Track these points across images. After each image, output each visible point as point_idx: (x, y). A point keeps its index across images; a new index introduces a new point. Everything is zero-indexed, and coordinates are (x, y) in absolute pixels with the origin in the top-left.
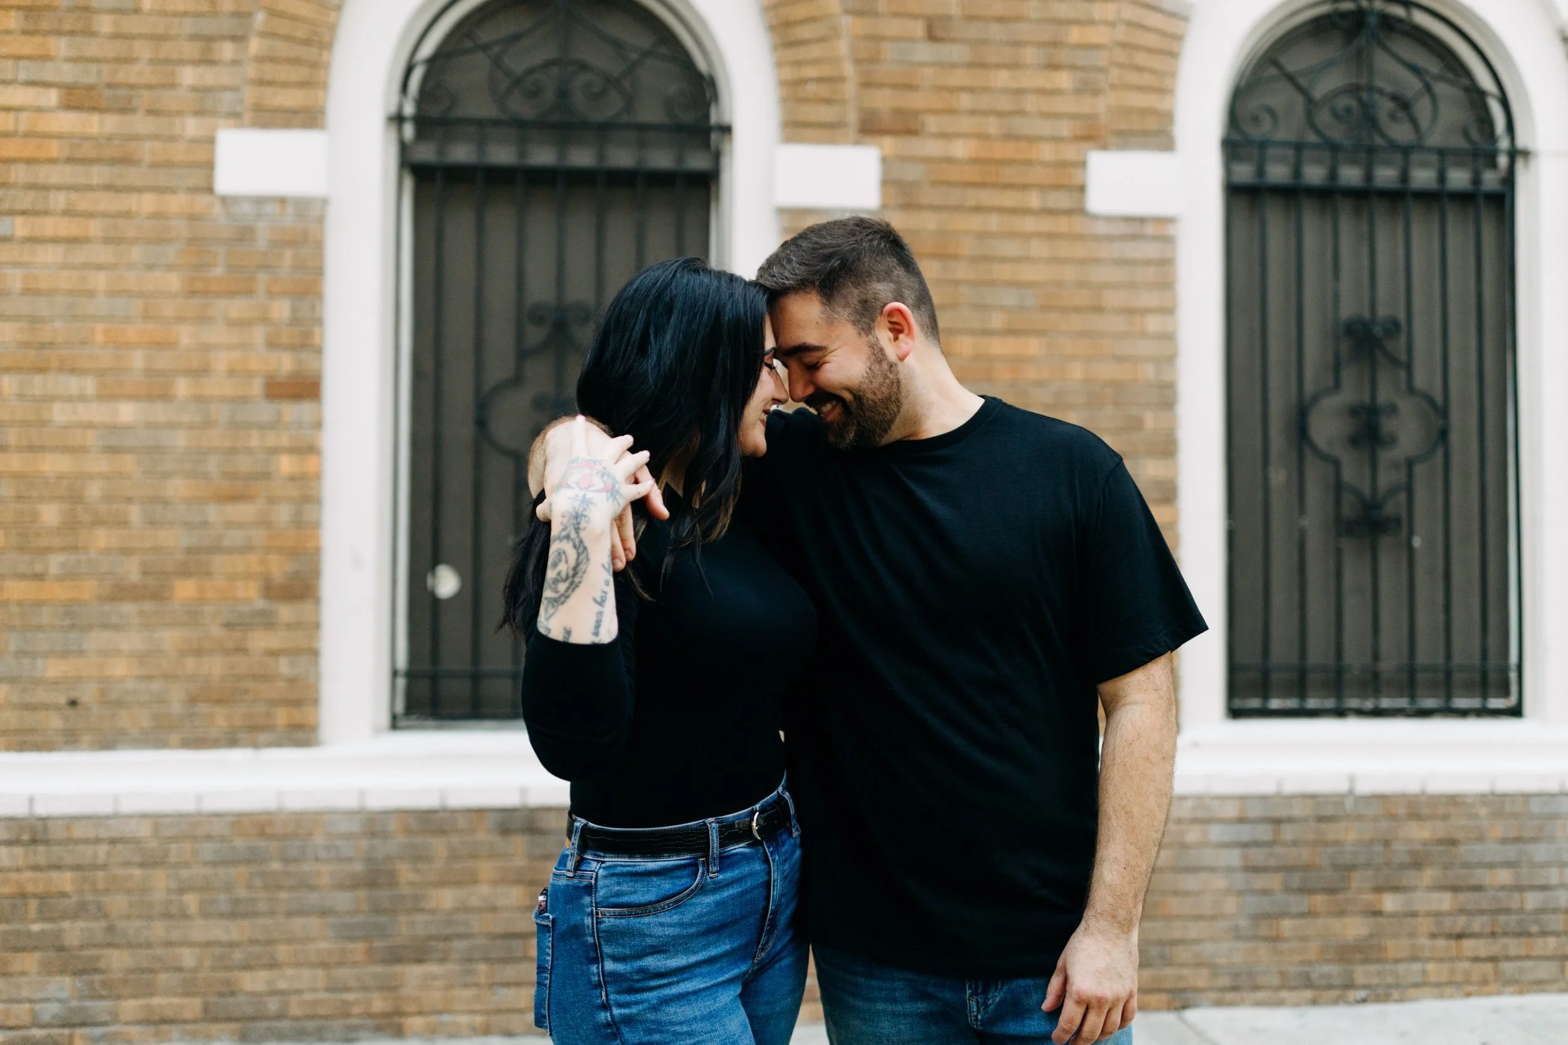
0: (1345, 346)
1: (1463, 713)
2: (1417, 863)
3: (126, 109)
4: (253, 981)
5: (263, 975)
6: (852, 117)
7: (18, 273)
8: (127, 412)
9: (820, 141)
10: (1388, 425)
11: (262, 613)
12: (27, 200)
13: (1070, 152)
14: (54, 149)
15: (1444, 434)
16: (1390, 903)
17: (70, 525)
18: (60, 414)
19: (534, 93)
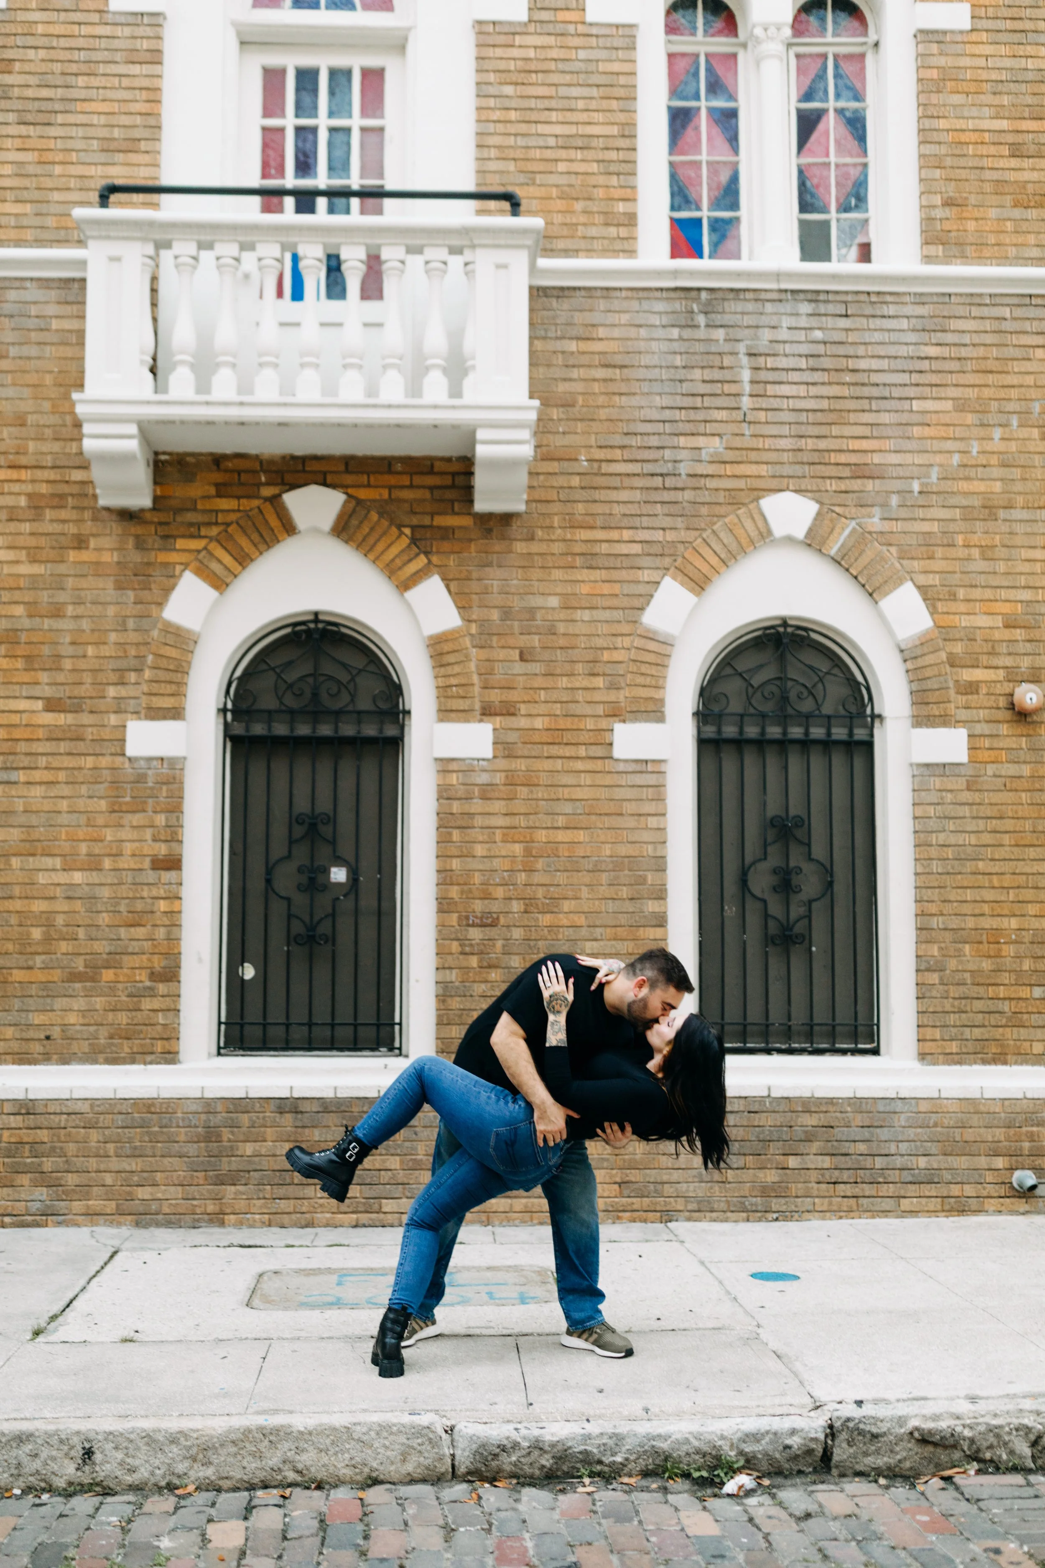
0: (771, 835)
1: (844, 1052)
2: (808, 1139)
3: (77, 710)
4: (143, 1193)
5: (149, 1189)
6: (477, 706)
7: (21, 801)
8: (78, 877)
9: (458, 720)
10: (795, 880)
11: (150, 988)
12: (26, 761)
13: (603, 724)
14: (41, 733)
15: (831, 884)
16: (792, 1162)
17: (48, 939)
18: (42, 878)
19: (299, 695)
